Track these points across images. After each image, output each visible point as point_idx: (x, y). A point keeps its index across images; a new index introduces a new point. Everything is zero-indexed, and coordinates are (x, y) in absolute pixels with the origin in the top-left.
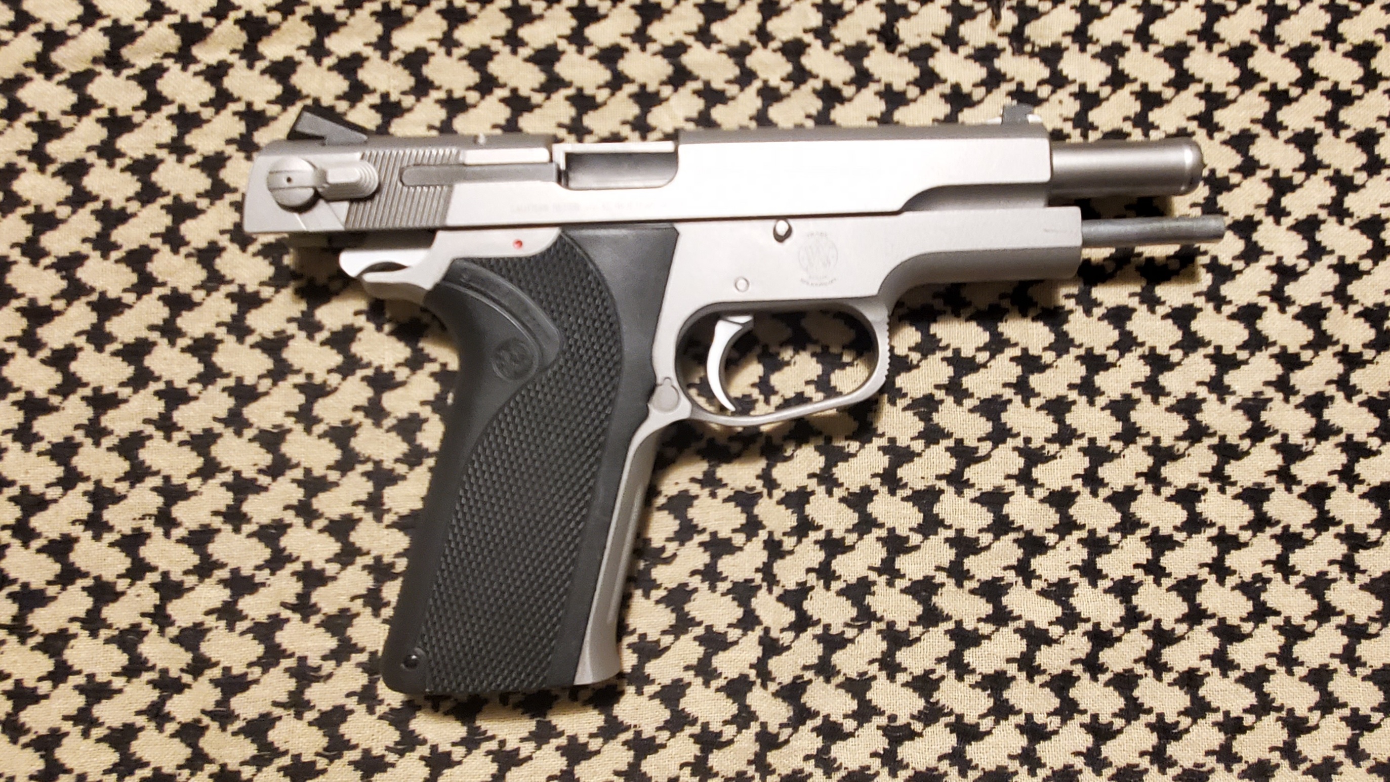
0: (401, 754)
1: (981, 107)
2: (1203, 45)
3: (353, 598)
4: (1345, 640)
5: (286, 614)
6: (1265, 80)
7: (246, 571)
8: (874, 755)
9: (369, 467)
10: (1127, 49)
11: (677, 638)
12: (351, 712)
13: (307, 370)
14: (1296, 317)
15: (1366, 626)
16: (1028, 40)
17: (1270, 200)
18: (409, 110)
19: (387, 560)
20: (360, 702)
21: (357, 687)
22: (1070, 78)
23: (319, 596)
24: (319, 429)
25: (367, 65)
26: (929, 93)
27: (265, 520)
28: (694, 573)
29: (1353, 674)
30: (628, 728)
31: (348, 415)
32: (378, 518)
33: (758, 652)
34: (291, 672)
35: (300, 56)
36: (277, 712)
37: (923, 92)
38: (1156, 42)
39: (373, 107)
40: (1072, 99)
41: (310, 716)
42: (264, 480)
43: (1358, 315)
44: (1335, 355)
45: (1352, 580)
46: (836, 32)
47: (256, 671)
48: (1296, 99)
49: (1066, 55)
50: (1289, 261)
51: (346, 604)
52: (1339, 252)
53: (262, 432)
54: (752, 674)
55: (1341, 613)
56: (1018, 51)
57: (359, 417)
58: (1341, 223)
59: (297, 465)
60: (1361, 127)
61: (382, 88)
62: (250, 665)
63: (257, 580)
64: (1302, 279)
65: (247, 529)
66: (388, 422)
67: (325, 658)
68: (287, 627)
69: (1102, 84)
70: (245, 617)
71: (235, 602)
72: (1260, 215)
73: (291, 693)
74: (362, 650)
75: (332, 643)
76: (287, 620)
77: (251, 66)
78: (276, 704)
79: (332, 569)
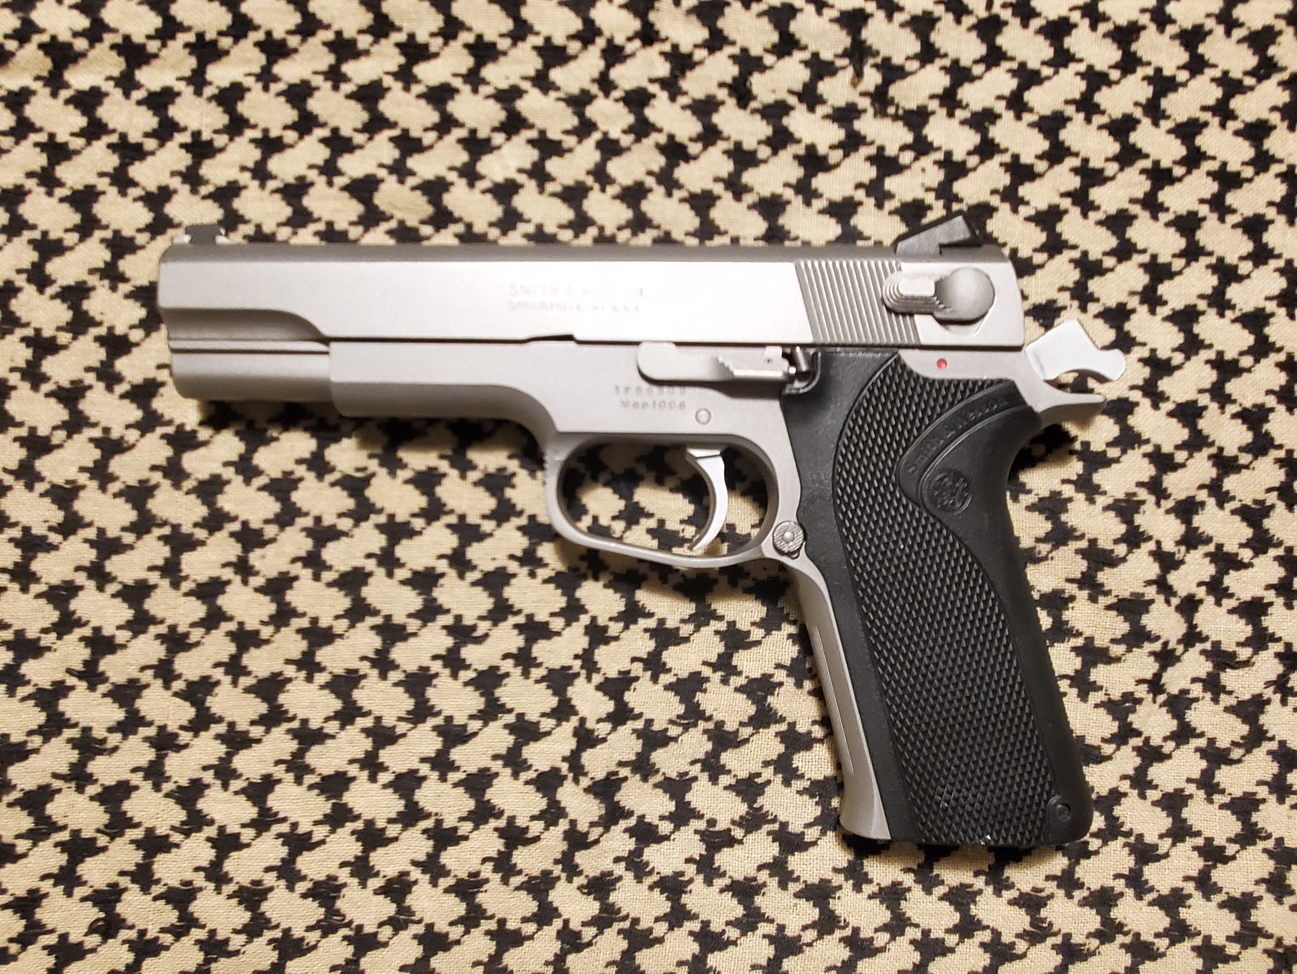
0: (187, 834)
1: (837, 171)
2: (1082, 116)
3: (143, 669)
4: (1204, 764)
5: (71, 681)
6: (1147, 156)
7: (31, 634)
8: (689, 861)
9: (166, 531)
10: (999, 116)
11: (486, 724)
12: (136, 788)
13: (104, 424)
14: (1171, 414)
15: (1228, 751)
16: (891, 102)
17: (1146, 288)
18: (222, 150)
19: (181, 629)
20: (146, 778)
21: (143, 762)
22: (936, 145)
23: (107, 664)
24: (114, 487)
25: (178, 100)
26: (782, 153)
27: (55, 581)
28: (506, 656)
29: (1210, 801)
30: (428, 816)
31: (145, 474)
32: (175, 585)
33: (572, 744)
34: (74, 743)
35: (108, 87)
36: (57, 784)
37: (775, 153)
38: (1031, 110)
39: (183, 146)
40: (936, 167)
41: (92, 790)
42: (54, 538)
43: (1234, 416)
44: (1210, 457)
45: (1215, 700)
46: (684, 84)
47: (37, 740)
48: (1180, 179)
49: (932, 119)
50: (1163, 354)
51: (135, 674)
52: (1218, 347)
53: (54, 487)
54: (564, 767)
55: (1202, 735)
56: (880, 113)
57: (157, 477)
58: (1222, 315)
59: (90, 525)
60: (1249, 212)
61: (194, 126)
62: (30, 733)
63: (43, 643)
64: (1177, 374)
65: (35, 588)
66: (188, 484)
67: (110, 730)
68: (72, 695)
69: (969, 153)
70: (28, 682)
71: (18, 666)
72: (1133, 302)
73: (72, 766)
74: (150, 724)
75: (119, 714)
76: (72, 688)
77: (54, 95)
78: (55, 776)
79: (122, 636)
